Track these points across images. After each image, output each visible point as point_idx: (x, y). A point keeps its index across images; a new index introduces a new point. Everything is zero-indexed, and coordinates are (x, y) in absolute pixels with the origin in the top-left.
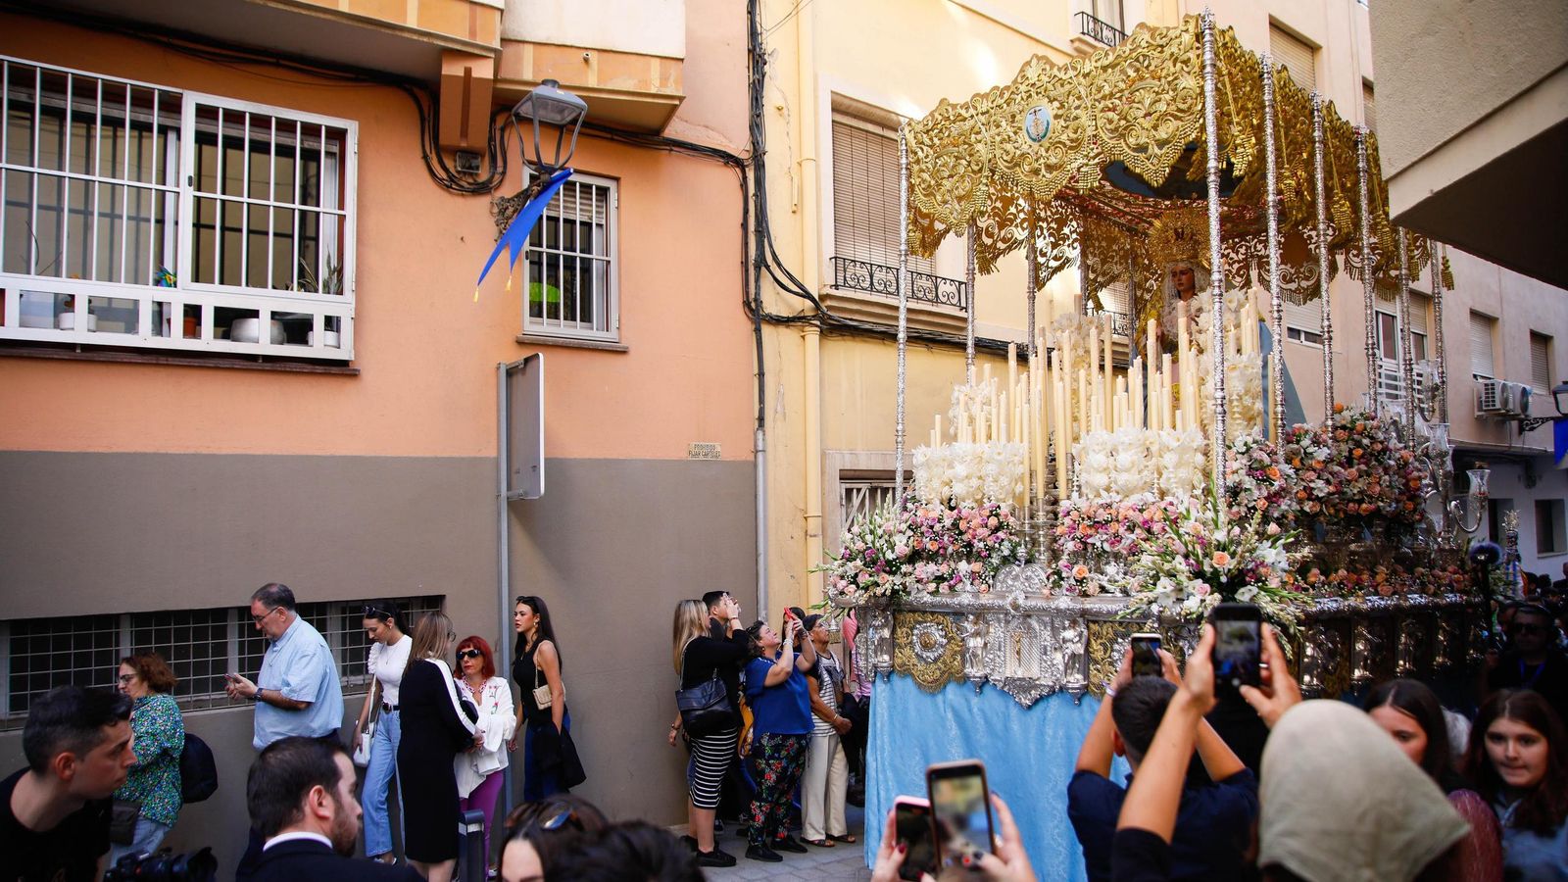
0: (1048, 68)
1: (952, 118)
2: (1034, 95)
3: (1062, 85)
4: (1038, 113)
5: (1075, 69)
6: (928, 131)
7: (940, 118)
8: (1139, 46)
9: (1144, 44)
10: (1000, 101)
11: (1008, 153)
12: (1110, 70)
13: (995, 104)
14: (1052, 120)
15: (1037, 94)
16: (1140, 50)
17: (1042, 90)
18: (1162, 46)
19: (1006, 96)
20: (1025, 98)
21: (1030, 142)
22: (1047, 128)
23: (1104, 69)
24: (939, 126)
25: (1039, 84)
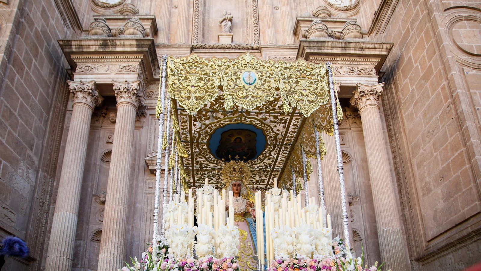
0: (256, 59)
1: (199, 62)
2: (248, 67)
3: (264, 68)
4: (251, 74)
5: (270, 63)
6: (183, 64)
7: (192, 60)
8: (302, 65)
9: (304, 65)
10: (229, 64)
11: (230, 86)
12: (288, 70)
13: (225, 64)
14: (257, 80)
15: (250, 67)
16: (302, 67)
17: (253, 66)
18: (312, 68)
19: (233, 63)
20: (244, 66)
21: (244, 84)
22: (255, 81)
23: (285, 68)
24: (191, 63)
25: (251, 63)
